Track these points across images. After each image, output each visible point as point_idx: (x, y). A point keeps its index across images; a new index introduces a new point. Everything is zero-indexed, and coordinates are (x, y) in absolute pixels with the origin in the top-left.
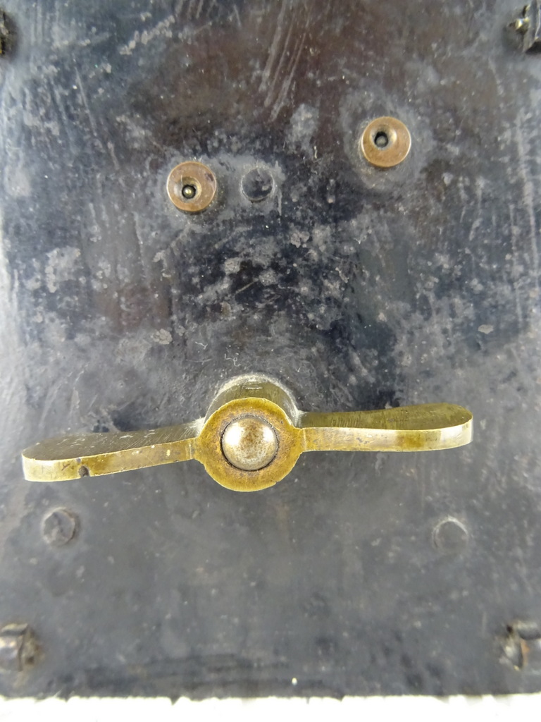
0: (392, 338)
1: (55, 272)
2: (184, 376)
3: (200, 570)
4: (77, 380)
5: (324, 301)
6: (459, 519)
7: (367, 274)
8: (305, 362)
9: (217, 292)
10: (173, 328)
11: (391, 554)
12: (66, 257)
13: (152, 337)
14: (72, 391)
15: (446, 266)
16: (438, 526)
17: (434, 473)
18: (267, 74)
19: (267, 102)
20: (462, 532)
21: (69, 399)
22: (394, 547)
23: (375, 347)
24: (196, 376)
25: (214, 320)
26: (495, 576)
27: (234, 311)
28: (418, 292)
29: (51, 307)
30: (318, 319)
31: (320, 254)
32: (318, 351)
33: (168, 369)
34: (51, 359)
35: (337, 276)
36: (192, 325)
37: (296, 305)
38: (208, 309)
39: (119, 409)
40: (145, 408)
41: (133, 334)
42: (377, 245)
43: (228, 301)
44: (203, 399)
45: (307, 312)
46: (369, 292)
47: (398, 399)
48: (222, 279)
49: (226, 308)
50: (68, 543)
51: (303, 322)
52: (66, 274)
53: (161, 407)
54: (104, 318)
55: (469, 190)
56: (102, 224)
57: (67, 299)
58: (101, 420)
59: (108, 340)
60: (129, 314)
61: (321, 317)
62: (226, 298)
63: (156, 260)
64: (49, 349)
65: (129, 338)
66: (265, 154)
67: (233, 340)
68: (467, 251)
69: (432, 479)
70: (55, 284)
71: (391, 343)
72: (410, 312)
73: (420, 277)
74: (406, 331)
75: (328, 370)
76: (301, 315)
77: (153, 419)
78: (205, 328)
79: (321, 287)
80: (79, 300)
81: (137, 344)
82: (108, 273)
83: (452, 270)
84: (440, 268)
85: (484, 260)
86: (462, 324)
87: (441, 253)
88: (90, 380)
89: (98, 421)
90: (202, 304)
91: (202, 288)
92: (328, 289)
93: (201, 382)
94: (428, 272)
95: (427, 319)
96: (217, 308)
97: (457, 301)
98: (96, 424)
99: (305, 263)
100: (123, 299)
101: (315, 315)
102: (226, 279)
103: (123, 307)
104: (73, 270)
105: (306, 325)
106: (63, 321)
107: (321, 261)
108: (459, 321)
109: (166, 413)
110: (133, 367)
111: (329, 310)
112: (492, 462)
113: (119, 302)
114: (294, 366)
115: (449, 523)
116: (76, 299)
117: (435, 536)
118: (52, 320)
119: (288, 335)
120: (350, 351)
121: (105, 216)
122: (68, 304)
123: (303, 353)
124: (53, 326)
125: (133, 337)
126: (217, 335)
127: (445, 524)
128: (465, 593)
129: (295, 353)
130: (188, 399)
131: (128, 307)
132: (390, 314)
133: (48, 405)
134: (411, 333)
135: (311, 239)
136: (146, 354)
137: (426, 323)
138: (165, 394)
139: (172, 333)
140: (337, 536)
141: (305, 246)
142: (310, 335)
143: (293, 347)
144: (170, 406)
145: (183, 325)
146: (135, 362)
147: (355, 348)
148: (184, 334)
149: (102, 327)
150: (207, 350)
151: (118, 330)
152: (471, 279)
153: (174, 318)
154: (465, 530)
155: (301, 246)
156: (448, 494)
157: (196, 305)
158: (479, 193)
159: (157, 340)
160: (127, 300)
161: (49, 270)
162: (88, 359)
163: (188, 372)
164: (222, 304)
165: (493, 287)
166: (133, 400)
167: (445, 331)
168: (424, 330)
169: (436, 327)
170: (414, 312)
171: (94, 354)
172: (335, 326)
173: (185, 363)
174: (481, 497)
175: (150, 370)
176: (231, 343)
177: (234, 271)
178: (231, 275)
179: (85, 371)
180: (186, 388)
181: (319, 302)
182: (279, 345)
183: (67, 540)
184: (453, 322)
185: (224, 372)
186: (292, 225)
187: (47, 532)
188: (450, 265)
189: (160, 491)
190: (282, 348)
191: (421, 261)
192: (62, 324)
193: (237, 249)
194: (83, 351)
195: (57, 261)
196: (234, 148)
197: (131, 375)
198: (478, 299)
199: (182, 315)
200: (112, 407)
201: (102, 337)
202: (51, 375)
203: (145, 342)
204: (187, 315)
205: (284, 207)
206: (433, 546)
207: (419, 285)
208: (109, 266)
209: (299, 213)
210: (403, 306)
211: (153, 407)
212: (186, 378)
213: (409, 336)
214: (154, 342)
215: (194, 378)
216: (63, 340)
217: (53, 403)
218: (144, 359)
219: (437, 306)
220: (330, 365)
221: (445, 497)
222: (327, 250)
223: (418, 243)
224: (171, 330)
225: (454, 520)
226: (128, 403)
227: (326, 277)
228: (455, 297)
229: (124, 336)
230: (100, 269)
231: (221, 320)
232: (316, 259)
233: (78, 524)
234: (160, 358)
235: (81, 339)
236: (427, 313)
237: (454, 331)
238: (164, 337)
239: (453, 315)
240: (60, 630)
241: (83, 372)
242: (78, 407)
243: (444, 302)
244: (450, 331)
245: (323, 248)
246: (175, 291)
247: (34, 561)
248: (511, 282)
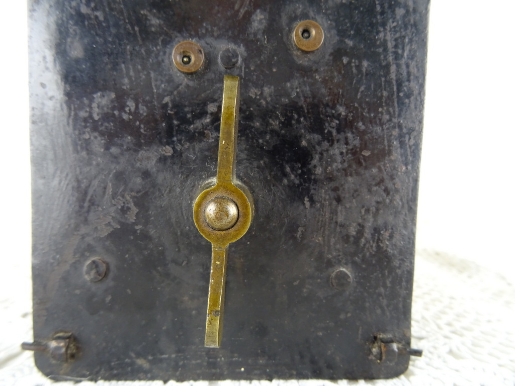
0: (310, 157)
1: (98, 107)
2: (180, 176)
3: (186, 298)
4: (111, 176)
5: (269, 132)
6: (347, 269)
7: (296, 116)
8: (256, 169)
9: (202, 124)
10: (174, 145)
11: (305, 290)
12: (106, 98)
13: (160, 150)
14: (107, 183)
15: (343, 113)
16: (334, 273)
17: (333, 240)
19: (237, 7)
20: (349, 277)
21: (105, 188)
22: (307, 286)
23: (300, 162)
24: (187, 176)
25: (200, 141)
26: (367, 304)
27: (213, 136)
28: (326, 128)
29: (95, 129)
30: (265, 143)
31: (267, 103)
32: (265, 163)
33: (170, 171)
34: (94, 163)
35: (277, 117)
36: (186, 144)
37: (251, 134)
38: (197, 135)
39: (138, 196)
40: (155, 195)
41: (148, 148)
42: (302, 99)
43: (209, 130)
44: (192, 190)
45: (259, 138)
46: (297, 128)
47: (312, 194)
48: (206, 116)
49: (208, 134)
50: (101, 280)
51: (255, 145)
52: (105, 109)
53: (165, 195)
54: (129, 138)
55: (359, 67)
56: (130, 78)
57: (106, 124)
58: (126, 202)
59: (131, 151)
60: (145, 135)
61: (267, 142)
62: (208, 128)
63: (164, 102)
64: (93, 156)
65: (145, 151)
66: (234, 39)
67: (212, 154)
68: (356, 105)
69: (331, 244)
70: (98, 115)
71: (309, 159)
72: (321, 141)
73: (328, 120)
74: (318, 152)
75: (270, 175)
76: (255, 141)
77: (159, 202)
78: (194, 146)
79: (268, 124)
80: (114, 126)
81: (151, 155)
82: (133, 109)
83: (347, 116)
84: (340, 115)
85: (366, 110)
86: (352, 149)
87: (341, 105)
88: (120, 177)
89: (124, 203)
90: (193, 131)
91: (193, 121)
92: (271, 124)
93: (191, 180)
94: (333, 117)
95: (331, 145)
96: (202, 134)
97: (349, 135)
98: (122, 205)
99: (257, 108)
100: (142, 126)
101: (263, 141)
102: (208, 116)
103: (142, 131)
104: (110, 106)
105: (258, 146)
106: (103, 138)
107: (267, 107)
108: (350, 147)
109: (168, 199)
110: (148, 169)
111: (271, 138)
112: (368, 234)
113: (139, 127)
114: (249, 172)
115: (341, 271)
116: (112, 124)
117: (332, 279)
118: (96, 138)
119: (246, 152)
120: (284, 164)
121: (132, 73)
122: (106, 128)
123: (255, 164)
124: (96, 142)
125: (148, 150)
126: (201, 150)
127: (338, 272)
128: (349, 315)
129: (250, 163)
130: (182, 191)
131: (145, 131)
132: (309, 141)
133: (91, 192)
134: (321, 154)
135: (262, 94)
136: (156, 161)
137: (330, 148)
138: (167, 187)
139: (174, 148)
140: (272, 279)
141: (258, 97)
142: (259, 152)
143: (250, 160)
144: (170, 195)
145: (181, 143)
146: (149, 166)
147: (287, 162)
148: (181, 149)
149: (128, 143)
150: (195, 160)
151: (138, 146)
152: (358, 122)
153: (175, 139)
154: (350, 276)
155: (255, 98)
156: (341, 254)
157: (189, 132)
158: (364, 70)
159: (164, 153)
160: (145, 127)
161: (94, 105)
162: (118, 163)
163: (182, 173)
164: (206, 131)
165: (371, 127)
166: (147, 190)
167: (342, 153)
168: (329, 152)
169: (336, 150)
170: (324, 141)
171: (122, 160)
172: (275, 147)
173: (181, 168)
174: (360, 256)
175: (158, 171)
176: (210, 156)
177: (214, 111)
178: (212, 114)
179: (116, 171)
180: (181, 184)
181: (266, 133)
182: (241, 159)
183: (100, 278)
184: (347, 148)
185: (205, 174)
186: (250, 84)
187: (88, 273)
188: (346, 113)
189: (162, 248)
190: (242, 160)
191: (329, 110)
192: (102, 140)
193: (216, 97)
194: (116, 158)
195: (100, 100)
196: (215, 34)
197: (146, 174)
198: (362, 134)
199: (179, 137)
200: (133, 194)
201: (128, 149)
202: (93, 172)
203: (156, 153)
204: (183, 138)
205: (245, 72)
206: (331, 286)
207: (327, 124)
208: (134, 104)
209: (255, 77)
210: (317, 137)
211: (160, 195)
212: (181, 177)
213: (320, 155)
214: (161, 154)
215: (187, 177)
216: (102, 150)
217: (95, 191)
218: (155, 164)
219: (337, 138)
220: (271, 172)
221: (339, 255)
222: (271, 100)
223: (327, 98)
224: (173, 146)
225: (344, 270)
226: (144, 192)
227: (270, 117)
228: (348, 133)
229: (142, 149)
230: (128, 106)
231: (204, 141)
232: (265, 106)
233: (108, 269)
234: (165, 164)
235: (114, 150)
236: (332, 142)
237: (347, 152)
238: (168, 151)
239: (347, 143)
240: (93, 337)
241: (115, 171)
242: (111, 193)
243: (341, 136)
244: (345, 154)
245: (269, 99)
246: (175, 122)
247: (78, 292)
248: (382, 124)
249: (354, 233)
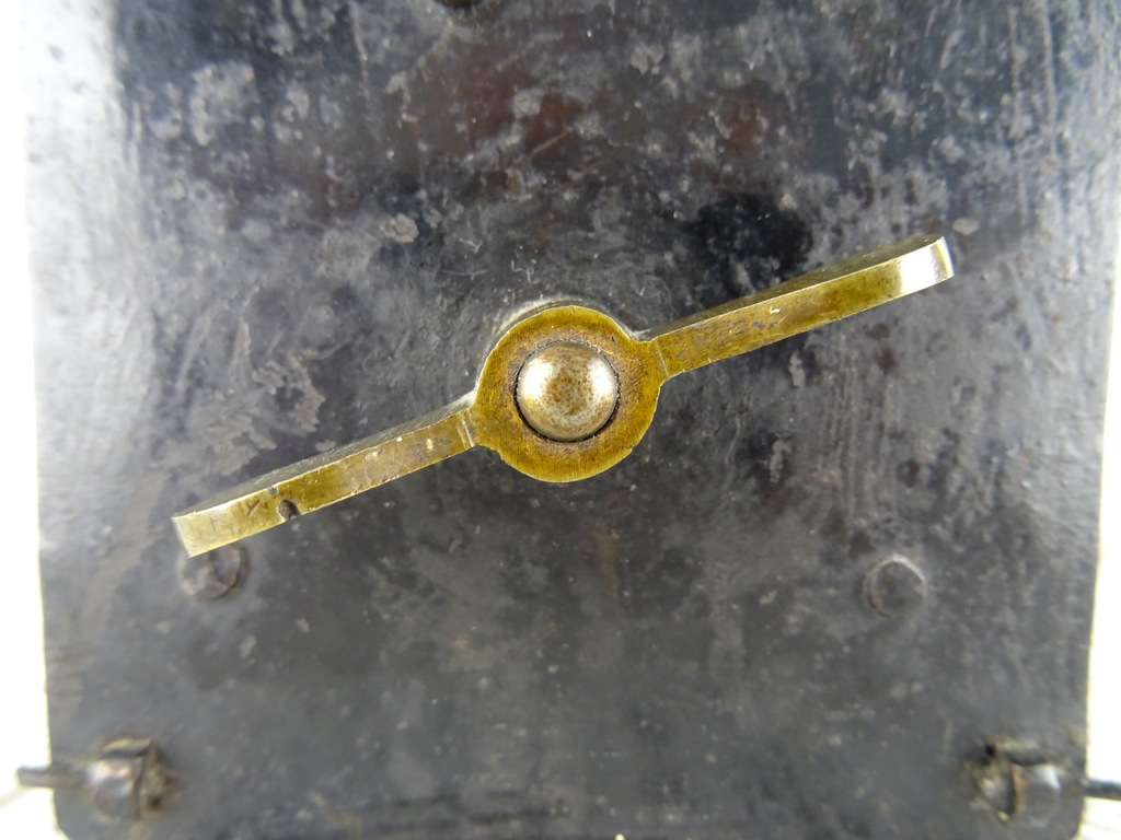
0: (806, 239)
1: (208, 107)
2: (438, 299)
3: (460, 644)
4: (246, 303)
5: (687, 169)
6: (911, 558)
7: (764, 124)
8: (653, 278)
9: (499, 150)
10: (420, 214)
11: (792, 619)
12: (228, 82)
13: (382, 228)
14: (237, 324)
15: (900, 113)
16: (876, 570)
17: (871, 477)
20: (918, 581)
21: (231, 338)
22: (800, 607)
23: (775, 255)
24: (460, 299)
25: (494, 199)
26: (968, 658)
27: (530, 184)
28: (850, 157)
29: (199, 171)
30: (677, 203)
31: (682, 85)
32: (676, 259)
33: (411, 286)
34: (200, 266)
35: (711, 127)
36: (454, 209)
37: (638, 177)
38: (483, 181)
39: (322, 358)
40: (369, 356)
41: (348, 222)
42: (783, 72)
43: (518, 167)
44: (472, 341)
45: (659, 189)
46: (767, 157)
47: (812, 347)
48: (509, 128)
49: (515, 179)
50: (225, 595)
51: (650, 207)
52: (227, 113)
53: (397, 355)
54: (295, 193)
56: (293, 22)
57: (230, 156)
58: (290, 377)
59: (302, 233)
60: (340, 187)
61: (683, 198)
62: (516, 161)
63: (390, 89)
64: (196, 248)
65: (341, 230)
67: (527, 236)
68: (937, 87)
69: (867, 487)
70: (207, 130)
71: (803, 247)
72: (837, 193)
73: (854, 132)
74: (829, 227)
75: (693, 293)
76: (648, 196)
77: (382, 375)
78: (475, 216)
79: (684, 147)
80: (251, 160)
81: (356, 241)
82: (303, 110)
83: (910, 120)
84: (890, 116)
85: (966, 103)
86: (926, 216)
87: (893, 89)
88: (271, 306)
89: (285, 379)
90: (472, 171)
91: (473, 141)
92: (694, 148)
93: (469, 312)
94: (871, 122)
95: (867, 205)
96: (499, 180)
97: (918, 174)
98: (281, 383)
99: (655, 101)
100: (330, 160)
101: (672, 196)
102: (516, 126)
103: (330, 173)
104: (240, 106)
105: (657, 212)
106: (222, 196)
107: (682, 97)
108: (921, 209)
109: (406, 365)
110: (348, 282)
111: (693, 188)
112: (969, 459)
113: (322, 164)
114: (634, 286)
115: (896, 565)
116: (246, 156)
117: (869, 586)
118: (201, 195)
119: (623, 229)
120: (732, 261)
122: (231, 166)
123: (650, 262)
124: (202, 207)
125: (348, 228)
126: (499, 227)
127: (888, 566)
128: (917, 687)
129: (636, 261)
130: (446, 341)
131: (339, 174)
132: (801, 195)
133: (192, 350)
134: (838, 231)
135: (666, 60)
136: (372, 260)
137: (863, 214)
138: (404, 332)
139: (420, 222)
140: (700, 587)
141: (656, 70)
142: (662, 229)
143: (633, 251)
144: (413, 353)
145: (439, 208)
146: (352, 275)
147: (741, 256)
148: (440, 224)
149: (293, 208)
150: (481, 253)
151: (322, 216)
152: (942, 136)
153: (422, 194)
154: (922, 577)
155: (649, 72)
156: (894, 514)
157: (461, 173)
159: (391, 234)
160: (337, 162)
161: (197, 103)
162: (266, 266)
163: (445, 292)
164: (509, 172)
165: (979, 152)
166: (347, 340)
167: (896, 228)
168: (860, 224)
169: (881, 218)
170: (845, 193)
171: (278, 257)
172: (706, 214)
173: (441, 276)
174: (949, 520)
175: (377, 288)
176: (523, 242)
177: (531, 113)
178: (525, 120)
179: (261, 288)
180: (443, 322)
181: (678, 173)
182: (608, 247)
183: (224, 588)
184: (910, 212)
185: (510, 294)
186: (634, 33)
187: (190, 575)
188: (907, 110)
189: (394, 504)
190: (614, 252)
191: (858, 103)
192: (219, 201)
193: (536, 71)
194: (258, 251)
195: (211, 88)
197: (344, 297)
198: (954, 172)
199: (435, 189)
200: (310, 353)
201: (293, 227)
202: (198, 294)
203: (369, 237)
204: (446, 191)
206: (866, 605)
207: (853, 145)
208: (306, 98)
209: (646, 12)
210: (825, 182)
211: (383, 355)
212: (442, 303)
213: (834, 235)
214: (385, 238)
215: (457, 303)
216: (221, 230)
217: (203, 345)
218: (368, 269)
219: (883, 185)
220: (696, 284)
221: (888, 521)
222: (695, 78)
223: (853, 70)
224: (417, 216)
225: (903, 560)
226: (338, 347)
227: (692, 128)
228: (915, 168)
229: (333, 225)
230: (289, 103)
231: (505, 201)
232: (675, 95)
233: (246, 562)
234: (396, 266)
235: (254, 229)
236: (866, 197)
237: (911, 227)
238: (404, 229)
239: (911, 199)
240: (209, 750)
241: (257, 289)
242: (247, 352)
243: (894, 179)
244: (904, 230)
245: (687, 75)
246: (423, 147)
247: (163, 627)
248: (1010, 144)
249: (932, 457)
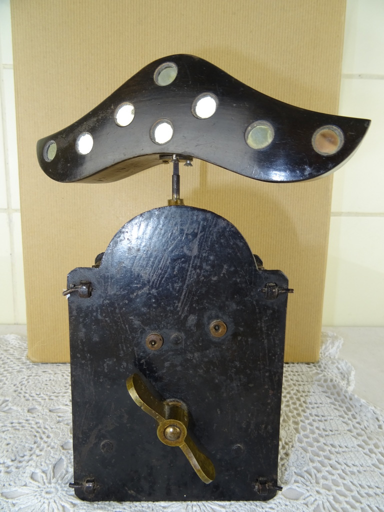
1: (107, 366)
3: (154, 460)
4: (114, 400)
5: (197, 376)
6: (241, 445)
7: (212, 367)
9: (162, 373)
11: (218, 456)
12: (111, 361)
14: (112, 403)
15: (238, 365)
16: (234, 447)
17: (233, 430)
18: (180, 304)
19: (180, 313)
21: (111, 406)
22: (219, 454)
23: (214, 390)
25: (161, 382)
26: (253, 463)
27: (168, 379)
28: (229, 373)
29: (106, 377)
30: (195, 382)
31: (196, 361)
35: (202, 368)
37: (188, 377)
38: (159, 378)
42: (216, 358)
45: (192, 379)
46: (212, 373)
47: (221, 407)
48: (164, 369)
49: (165, 378)
52: (111, 366)
55: (247, 341)
56: (123, 350)
57: (111, 374)
61: (197, 381)
62: (165, 375)
63: (142, 362)
64: (105, 390)
66: (179, 330)
67: (167, 388)
68: (245, 361)
69: (232, 432)
70: (107, 369)
71: (220, 389)
73: (230, 369)
74: (224, 386)
76: (190, 380)
79: (197, 372)
80: (115, 375)
82: (125, 366)
83: (240, 366)
84: (236, 366)
85: (251, 363)
87: (237, 361)
89: (121, 413)
90: (157, 377)
91: (157, 371)
92: (199, 372)
94: (232, 367)
96: (162, 378)
97: (242, 376)
99: (191, 364)
101: (194, 380)
104: (114, 365)
106: (110, 381)
107: (197, 363)
108: (242, 383)
111: (199, 379)
112: (252, 427)
114: (187, 396)
117: (233, 450)
118: (106, 381)
120: (206, 392)
121: (125, 348)
122: (111, 376)
124: (106, 383)
126: (161, 386)
127: (236, 447)
128: (243, 468)
132: (219, 380)
133: (103, 408)
135: (193, 356)
137: (231, 383)
147: (208, 391)
152: (246, 370)
154: (243, 448)
155: (190, 359)
157: (155, 377)
158: (249, 342)
161: (105, 365)
165: (253, 372)
167: (237, 386)
168: (231, 385)
169: (234, 384)
170: (227, 380)
172: (201, 384)
174: (248, 438)
178: (167, 367)
183: (109, 451)
184: (240, 383)
186: (187, 352)
187: (103, 449)
189: (141, 435)
191: (230, 364)
193: (169, 359)
195: (108, 362)
196: (169, 328)
198: (248, 375)
200: (126, 408)
202: (105, 398)
205: (185, 346)
207: (229, 371)
208: (126, 364)
209: (190, 348)
210: (224, 378)
213: (226, 387)
216: (110, 387)
219: (235, 378)
221: (237, 438)
223: (229, 358)
225: (239, 445)
227: (198, 368)
230: (123, 365)
232: (195, 363)
233: (113, 446)
235: (115, 387)
236: (232, 380)
237: (241, 385)
239: (240, 381)
242: (114, 408)
243: (237, 377)
245: (198, 359)
246: (148, 372)
247: (97, 457)
248: (260, 370)
249: (244, 426)
